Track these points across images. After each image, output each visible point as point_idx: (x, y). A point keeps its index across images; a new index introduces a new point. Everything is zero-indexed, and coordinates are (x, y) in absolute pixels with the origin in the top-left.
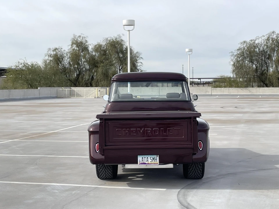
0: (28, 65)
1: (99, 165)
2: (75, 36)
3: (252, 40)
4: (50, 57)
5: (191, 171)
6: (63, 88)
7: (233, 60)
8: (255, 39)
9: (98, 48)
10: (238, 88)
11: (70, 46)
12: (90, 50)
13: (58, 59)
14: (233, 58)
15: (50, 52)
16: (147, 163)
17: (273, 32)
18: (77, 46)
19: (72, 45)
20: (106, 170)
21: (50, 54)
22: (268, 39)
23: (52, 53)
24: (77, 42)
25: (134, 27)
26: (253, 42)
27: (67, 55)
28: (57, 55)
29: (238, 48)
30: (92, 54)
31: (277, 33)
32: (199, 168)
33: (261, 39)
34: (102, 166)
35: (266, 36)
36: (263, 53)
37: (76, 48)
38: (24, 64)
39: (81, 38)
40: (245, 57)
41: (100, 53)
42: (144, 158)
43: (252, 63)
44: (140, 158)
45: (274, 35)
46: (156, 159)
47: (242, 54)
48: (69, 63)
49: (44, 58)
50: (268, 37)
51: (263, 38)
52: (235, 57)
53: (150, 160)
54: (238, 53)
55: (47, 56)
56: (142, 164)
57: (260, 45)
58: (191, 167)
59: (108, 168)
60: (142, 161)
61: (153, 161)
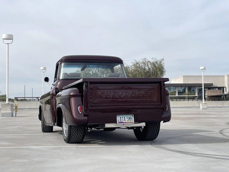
1: (73, 129)
5: (149, 132)
16: (124, 122)
20: (78, 133)
32: (156, 129)
34: (75, 130)
42: (122, 118)
44: (118, 118)
46: (131, 118)
53: (126, 120)
56: (120, 123)
58: (150, 128)
59: (80, 131)
60: (120, 120)
61: (130, 120)
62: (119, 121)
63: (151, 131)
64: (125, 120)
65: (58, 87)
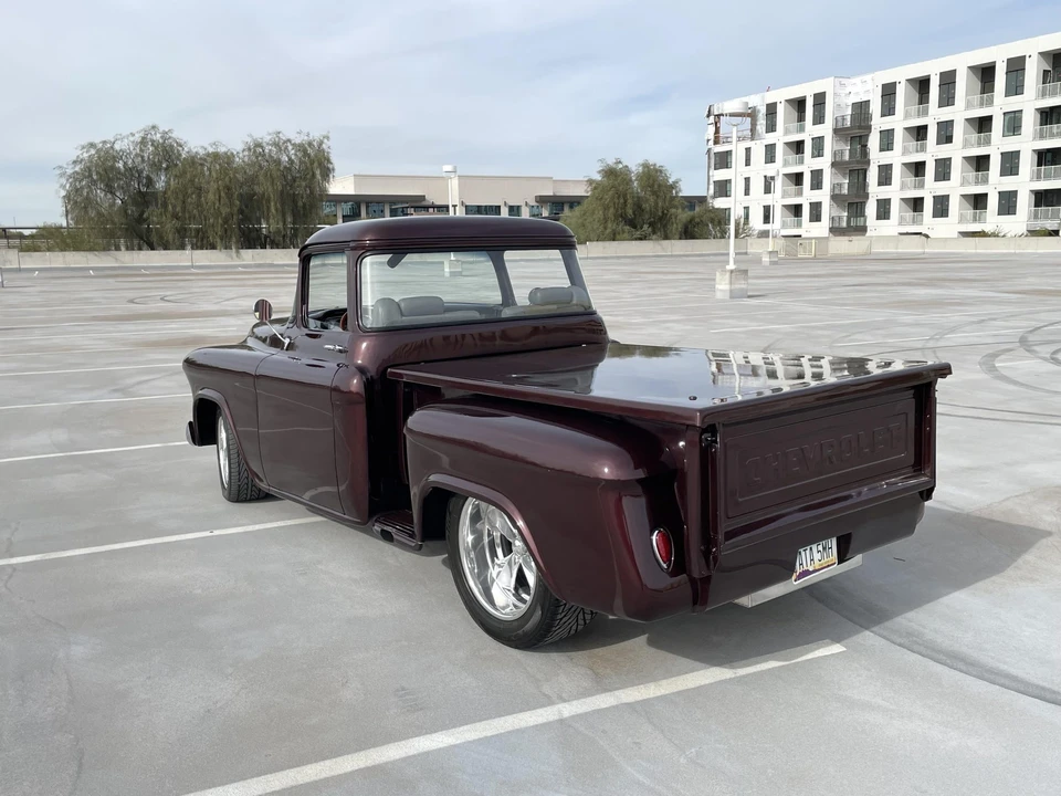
3: (104, 142)
7: (65, 186)
8: (113, 140)
14: (64, 181)
16: (811, 569)
17: (154, 127)
22: (143, 142)
26: (109, 145)
29: (75, 158)
31: (161, 130)
33: (126, 140)
35: (137, 135)
36: (132, 172)
40: (95, 181)
43: (113, 194)
45: (155, 134)
46: (830, 547)
47: (87, 172)
50: (143, 138)
51: (132, 139)
52: (70, 180)
53: (817, 556)
54: (77, 169)
56: (801, 576)
57: (125, 153)
64: (813, 560)
65: (359, 362)
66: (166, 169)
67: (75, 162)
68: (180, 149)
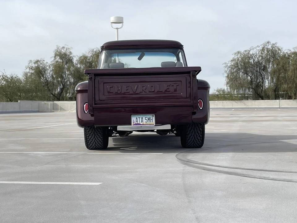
0: (8, 77)
1: (88, 132)
2: (58, 47)
3: (246, 51)
4: (31, 70)
5: (190, 137)
6: (46, 102)
7: (227, 71)
8: (249, 50)
9: (83, 60)
10: (233, 101)
11: (53, 59)
12: (74, 62)
13: (39, 71)
14: (226, 69)
15: (32, 64)
16: (141, 124)
17: (268, 42)
18: (61, 58)
19: (55, 57)
20: (95, 137)
21: (31, 66)
22: (263, 50)
23: (34, 65)
24: (60, 53)
25: (123, 25)
26: (247, 52)
27: (50, 67)
28: (39, 68)
29: (232, 59)
30: (77, 67)
31: (272, 43)
32: (199, 134)
33: (255, 49)
34: (91, 133)
35: (260, 47)
36: (258, 64)
37: (59, 60)
38: (3, 76)
39: (65, 49)
40: (239, 69)
41: (86, 65)
42: (138, 119)
43: (247, 74)
45: (269, 45)
46: (151, 119)
47: (236, 65)
48: (52, 76)
49: (24, 71)
50: (263, 48)
51: (258, 48)
52: (229, 69)
53: (145, 121)
54: (232, 64)
55: (28, 68)
57: (254, 55)
58: (190, 132)
59: (98, 135)
60: (136, 121)
61: (149, 121)
62: (134, 123)
63: (191, 136)
64: (143, 121)
66: (272, 62)
67: (232, 61)
68: (279, 51)
